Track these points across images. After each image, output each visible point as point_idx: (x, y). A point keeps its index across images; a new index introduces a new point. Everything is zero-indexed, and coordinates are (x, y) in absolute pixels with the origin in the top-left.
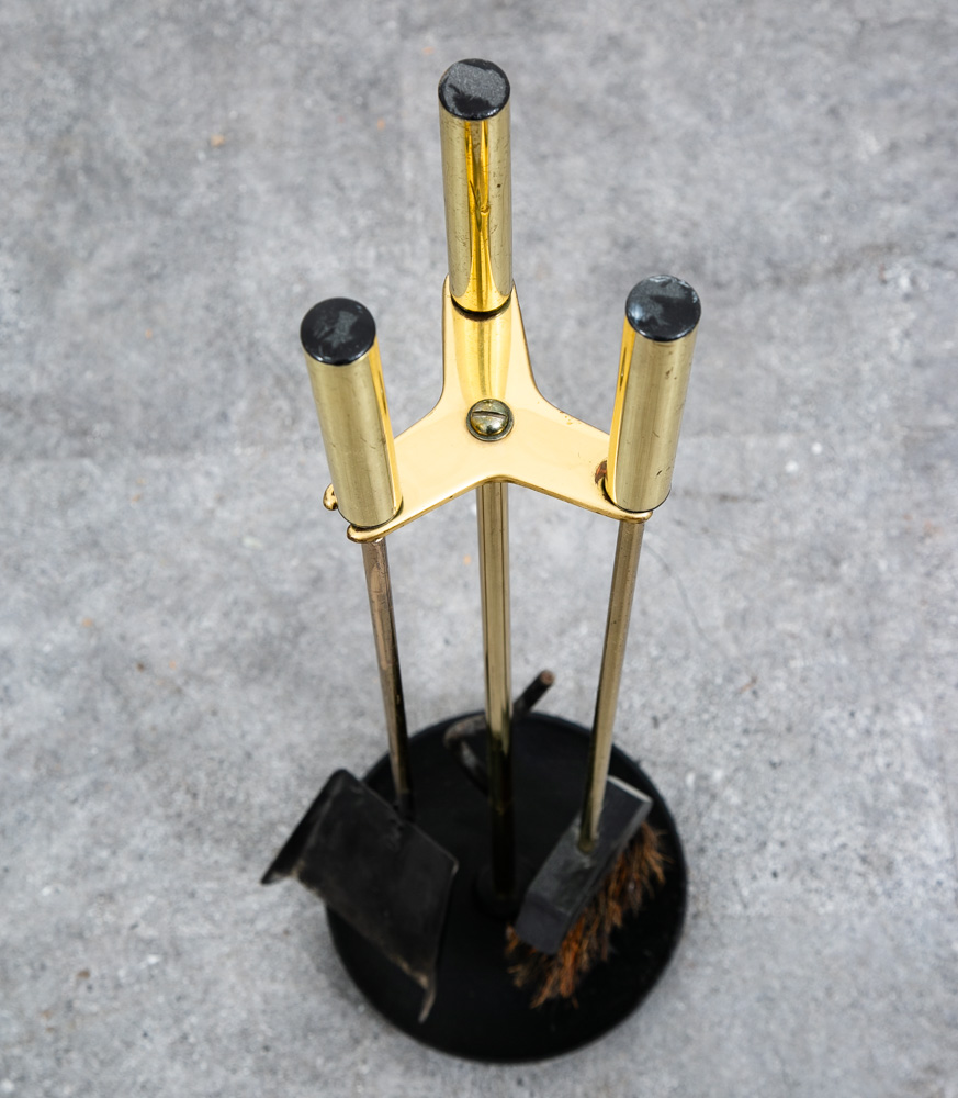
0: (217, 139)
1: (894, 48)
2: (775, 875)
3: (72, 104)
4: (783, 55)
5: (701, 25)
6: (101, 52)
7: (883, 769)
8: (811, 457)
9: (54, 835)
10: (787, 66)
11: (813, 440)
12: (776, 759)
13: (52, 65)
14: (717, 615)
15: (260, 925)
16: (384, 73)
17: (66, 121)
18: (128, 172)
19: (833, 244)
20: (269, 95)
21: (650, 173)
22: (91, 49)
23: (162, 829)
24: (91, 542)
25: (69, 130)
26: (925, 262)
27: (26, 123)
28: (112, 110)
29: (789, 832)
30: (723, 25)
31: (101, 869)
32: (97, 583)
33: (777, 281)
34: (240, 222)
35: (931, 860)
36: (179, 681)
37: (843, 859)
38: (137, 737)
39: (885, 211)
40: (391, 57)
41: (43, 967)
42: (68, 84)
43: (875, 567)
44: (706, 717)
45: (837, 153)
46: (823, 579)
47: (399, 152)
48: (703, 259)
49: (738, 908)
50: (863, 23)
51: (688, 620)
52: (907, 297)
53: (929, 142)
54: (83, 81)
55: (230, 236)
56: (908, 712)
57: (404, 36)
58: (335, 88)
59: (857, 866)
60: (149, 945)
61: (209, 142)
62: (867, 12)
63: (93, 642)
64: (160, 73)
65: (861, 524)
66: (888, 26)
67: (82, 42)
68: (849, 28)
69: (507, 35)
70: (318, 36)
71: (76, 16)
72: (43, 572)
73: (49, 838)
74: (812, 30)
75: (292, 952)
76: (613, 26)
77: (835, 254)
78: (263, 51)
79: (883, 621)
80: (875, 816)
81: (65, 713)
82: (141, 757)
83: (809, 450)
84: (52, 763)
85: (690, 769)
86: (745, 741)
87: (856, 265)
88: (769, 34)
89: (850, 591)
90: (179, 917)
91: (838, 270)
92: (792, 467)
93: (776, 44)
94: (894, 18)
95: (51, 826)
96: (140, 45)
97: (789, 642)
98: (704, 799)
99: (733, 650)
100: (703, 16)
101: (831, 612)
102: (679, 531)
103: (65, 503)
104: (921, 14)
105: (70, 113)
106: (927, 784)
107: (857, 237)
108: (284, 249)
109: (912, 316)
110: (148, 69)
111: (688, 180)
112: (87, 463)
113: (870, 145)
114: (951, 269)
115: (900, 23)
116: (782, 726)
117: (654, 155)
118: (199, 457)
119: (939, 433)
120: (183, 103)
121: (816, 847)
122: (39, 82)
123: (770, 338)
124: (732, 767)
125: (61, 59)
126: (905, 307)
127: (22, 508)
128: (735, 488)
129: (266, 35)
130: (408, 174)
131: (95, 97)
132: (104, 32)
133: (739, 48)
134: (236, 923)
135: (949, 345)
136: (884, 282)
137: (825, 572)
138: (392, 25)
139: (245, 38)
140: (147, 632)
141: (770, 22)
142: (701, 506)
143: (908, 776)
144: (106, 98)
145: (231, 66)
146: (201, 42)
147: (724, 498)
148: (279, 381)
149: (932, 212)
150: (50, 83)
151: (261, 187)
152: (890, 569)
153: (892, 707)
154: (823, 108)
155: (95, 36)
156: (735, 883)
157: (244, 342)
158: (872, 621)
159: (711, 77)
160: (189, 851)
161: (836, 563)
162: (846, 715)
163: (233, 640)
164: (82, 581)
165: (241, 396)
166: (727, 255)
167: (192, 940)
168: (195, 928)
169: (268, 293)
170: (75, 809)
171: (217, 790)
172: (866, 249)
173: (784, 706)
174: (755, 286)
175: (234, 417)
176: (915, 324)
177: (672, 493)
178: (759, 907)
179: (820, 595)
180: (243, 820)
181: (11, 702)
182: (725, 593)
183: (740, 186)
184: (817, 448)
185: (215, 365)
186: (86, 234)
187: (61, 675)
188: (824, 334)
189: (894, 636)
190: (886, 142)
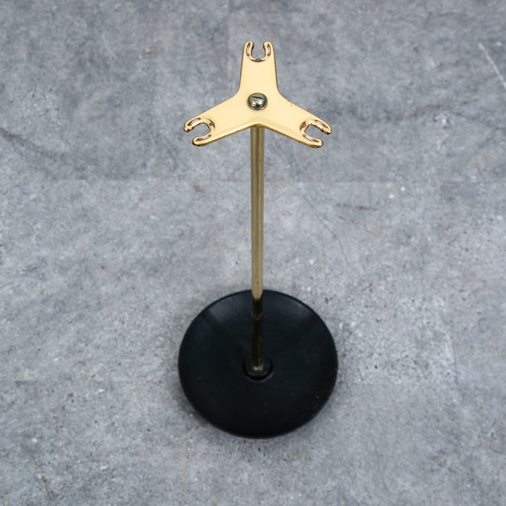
0: (148, 50)
1: (443, 24)
2: (376, 367)
3: (86, 33)
4: (395, 25)
5: (360, 12)
6: (100, 13)
7: (426, 324)
8: (400, 192)
9: (61, 336)
10: (397, 30)
11: (401, 185)
12: (379, 319)
13: (78, 17)
14: (356, 257)
15: (149, 378)
16: (221, 26)
17: (83, 40)
18: (108, 62)
19: (414, 104)
20: (171, 33)
21: (335, 72)
22: (95, 11)
23: (108, 336)
25: (84, 44)
26: (453, 113)
27: (66, 41)
28: (103, 36)
29: (383, 349)
30: (369, 12)
31: (80, 351)
32: (85, 232)
33: (389, 119)
34: (156, 85)
35: (445, 364)
36: (119, 275)
37: (406, 362)
38: (99, 297)
39: (437, 92)
40: (225, 20)
41: (53, 391)
42: (85, 25)
43: (426, 240)
44: (349, 299)
45: (417, 66)
46: (403, 244)
47: (227, 59)
48: (357, 108)
49: (359, 380)
50: (430, 13)
51: (343, 258)
52: (445, 128)
53: (457, 64)
54: (91, 24)
55: (151, 90)
56: (438, 301)
57: (231, 11)
58: (200, 31)
59: (413, 365)
60: (100, 384)
61: (144, 51)
62: (432, 9)
63: (82, 256)
64: (124, 22)
65: (421, 221)
66: (441, 16)
67: (92, 8)
68: (424, 15)
69: (276, 12)
70: (193, 10)
72: (62, 226)
73: (58, 337)
74: (408, 16)
75: (162, 390)
76: (322, 11)
77: (414, 108)
78: (169, 15)
79: (429, 263)
80: (421, 344)
81: (68, 286)
82: (100, 305)
83: (399, 189)
84: (62, 306)
85: (341, 321)
86: (366, 310)
87: (423, 113)
88: (389, 17)
89: (415, 249)
90: (113, 373)
91: (415, 115)
92: (391, 196)
93: (392, 21)
94: (444, 12)
95: (60, 332)
96: (116, 10)
97: (387, 270)
98: (346, 334)
99: (362, 272)
100: (361, 8)
101: (406, 258)
102: (341, 221)
103: (73, 198)
104: (455, 11)
105: (84, 37)
106: (445, 332)
107: (424, 101)
108: (174, 97)
109: (447, 135)
110: (120, 20)
111: (351, 75)
112: (84, 181)
113: (431, 64)
114: (464, 117)
115: (446, 14)
116: (382, 305)
117: (337, 64)
118: (132, 181)
119: (456, 185)
120: (134, 35)
121: (394, 356)
122: (72, 24)
123: (384, 142)
124: (359, 321)
125: (82, 15)
126: (444, 131)
127: (54, 199)
128: (367, 204)
129: (171, 8)
130: (230, 68)
131: (96, 30)
132: (101, 5)
133: (376, 22)
134: (138, 377)
135: (462, 148)
136: (435, 121)
137: (404, 241)
138: (226, 6)
139: (162, 9)
140: (106, 253)
141: (390, 12)
142: (351, 211)
143: (437, 328)
144: (101, 32)
145: (155, 21)
146: (143, 10)
147: (361, 208)
148: (169, 151)
149: (457, 93)
150: (76, 24)
151: (166, 71)
152: (432, 241)
153: (431, 299)
154: (412, 48)
155: (97, 6)
156: (358, 370)
157: (155, 134)
158: (424, 262)
159: (363, 33)
160: (119, 345)
161: (409, 237)
162: (410, 301)
163: (143, 258)
164: (79, 231)
165: (152, 157)
166: (367, 107)
167: (119, 383)
168: (120, 378)
169: (166, 115)
170: (71, 326)
171: (133, 321)
172: (428, 107)
173: (384, 296)
174: (379, 120)
175: (149, 165)
176: (448, 139)
177: (338, 205)
178: (368, 381)
179: (401, 250)
180: (143, 334)
181: (45, 280)
182: (360, 248)
183: (374, 79)
184: (403, 189)
185: (142, 143)
186: (89, 87)
187: (67, 269)
188: (408, 141)
189: (433, 268)
190: (438, 63)
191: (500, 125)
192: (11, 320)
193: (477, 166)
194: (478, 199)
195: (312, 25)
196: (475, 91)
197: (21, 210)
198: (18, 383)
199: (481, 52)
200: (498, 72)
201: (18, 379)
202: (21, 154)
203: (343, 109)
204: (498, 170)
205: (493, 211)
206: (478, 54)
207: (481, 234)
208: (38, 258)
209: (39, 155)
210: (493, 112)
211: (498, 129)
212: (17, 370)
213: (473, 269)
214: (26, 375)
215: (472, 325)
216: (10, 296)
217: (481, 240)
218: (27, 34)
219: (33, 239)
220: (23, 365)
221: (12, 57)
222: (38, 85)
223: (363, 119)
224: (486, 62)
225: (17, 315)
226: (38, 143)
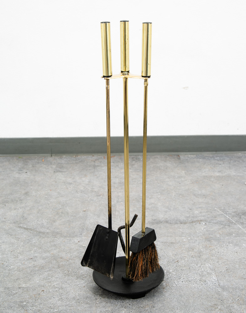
0: (84, 210)
2: (182, 282)
3: (61, 208)
5: (167, 202)
7: (203, 271)
12: (182, 269)
14: (171, 254)
15: (79, 286)
17: (59, 209)
18: (69, 213)
20: (94, 207)
21: (159, 214)
23: (62, 275)
24: (55, 245)
26: (207, 222)
29: (185, 277)
30: (171, 202)
31: (49, 279)
32: (55, 250)
33: (182, 223)
34: (87, 217)
35: (213, 281)
36: (68, 260)
37: (196, 280)
38: (59, 265)
39: (200, 218)
41: (35, 290)
42: (60, 206)
43: (201, 250)
45: (191, 213)
46: (191, 251)
48: (168, 221)
50: (195, 202)
51: (165, 255)
52: (204, 225)
53: (207, 212)
55: (85, 218)
56: (208, 265)
59: (199, 281)
60: (57, 287)
63: (53, 255)
64: (76, 205)
65: (198, 246)
66: (199, 203)
70: (103, 202)
71: (63, 200)
72: (45, 248)
75: (85, 289)
77: (191, 221)
78: (94, 203)
79: (202, 255)
80: (202, 276)
81: (46, 262)
82: (59, 267)
84: (42, 268)
85: (165, 270)
86: (176, 267)
87: (195, 222)
89: (196, 252)
90: (63, 284)
92: (185, 240)
95: (40, 274)
96: (73, 203)
97: (184, 257)
99: (174, 258)
100: (168, 201)
101: (192, 254)
102: (164, 246)
103: (50, 242)
106: (212, 272)
107: (195, 219)
110: (74, 205)
111: (165, 215)
112: (55, 238)
113: (197, 212)
114: (212, 223)
115: (201, 202)
116: (183, 266)
117: (160, 212)
118: (76, 238)
119: (211, 237)
120: (79, 207)
121: (190, 279)
122: (56, 206)
123: (180, 228)
124: (174, 270)
127: (43, 242)
128: (174, 242)
131: (64, 207)
134: (74, 285)
135: (212, 229)
136: (200, 224)
139: (91, 202)
140: (63, 255)
142: (168, 244)
143: (208, 271)
144: (66, 207)
145: (88, 205)
146: (83, 203)
147: (172, 243)
148: (91, 231)
149: (208, 218)
151: (91, 214)
152: (203, 250)
153: (204, 264)
154: (189, 209)
156: (174, 283)
157: (86, 228)
158: (200, 255)
160: (66, 277)
161: (193, 249)
162: (196, 265)
163: (79, 255)
164: (52, 249)
166: (172, 221)
167: (65, 287)
168: (66, 286)
169: (91, 223)
170: (46, 273)
171: (73, 271)
172: (197, 221)
173: (184, 264)
174: (177, 224)
175: (83, 234)
176: (206, 227)
177: (163, 242)
178: (179, 285)
179: (190, 253)
180: (78, 274)
181: (36, 261)
182: (173, 252)
183: (174, 215)
184: (189, 238)
185: (80, 230)
186: (60, 218)
187: (45, 259)
188: (190, 228)
189: (204, 257)
190: (200, 212)
191: (227, 225)
192: (20, 271)
193: (219, 233)
194: (221, 240)
195: (149, 205)
196: (215, 217)
197: (28, 245)
198: (20, 288)
199: (216, 210)
200: (223, 214)
201: (19, 287)
202: (31, 233)
203: (163, 221)
204: (228, 234)
205: (228, 243)
206: (215, 210)
207: (223, 249)
208: (34, 256)
209: (38, 233)
210: (223, 222)
211: (226, 225)
212: (20, 284)
213: (222, 257)
214: (24, 285)
215: (224, 271)
216: (20, 266)
217: (224, 250)
218: (38, 208)
219: (32, 252)
220: (23, 283)
221: (31, 213)
222: (40, 218)
223: (171, 223)
224: (219, 212)
225: (22, 270)
226: (38, 230)
